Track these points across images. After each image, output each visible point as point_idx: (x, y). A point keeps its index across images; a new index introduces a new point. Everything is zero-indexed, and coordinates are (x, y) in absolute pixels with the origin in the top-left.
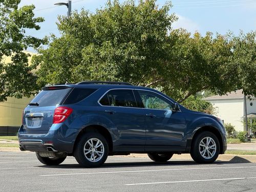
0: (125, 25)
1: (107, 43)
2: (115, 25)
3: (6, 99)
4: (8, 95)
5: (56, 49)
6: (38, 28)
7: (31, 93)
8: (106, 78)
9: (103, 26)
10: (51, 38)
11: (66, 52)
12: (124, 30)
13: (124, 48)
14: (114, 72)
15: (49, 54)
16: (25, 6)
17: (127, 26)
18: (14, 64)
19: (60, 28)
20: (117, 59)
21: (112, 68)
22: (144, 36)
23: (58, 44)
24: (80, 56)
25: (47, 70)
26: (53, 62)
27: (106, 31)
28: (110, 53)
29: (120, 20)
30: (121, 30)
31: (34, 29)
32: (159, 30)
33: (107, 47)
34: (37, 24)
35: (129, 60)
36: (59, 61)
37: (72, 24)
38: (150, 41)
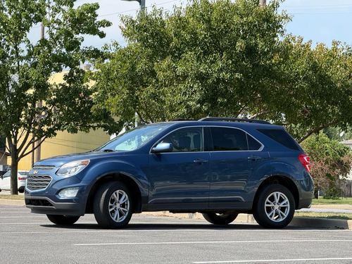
0: (215, 29)
1: (189, 55)
2: (201, 29)
3: (55, 134)
4: (59, 129)
5: (120, 63)
6: (102, 35)
7: (90, 126)
8: (185, 104)
9: (184, 30)
10: (113, 48)
11: (133, 68)
12: (213, 36)
13: (212, 62)
14: (197, 97)
15: (108, 69)
16: (86, 4)
17: (219, 30)
18: (68, 85)
19: (126, 34)
20: (201, 78)
21: (195, 91)
22: (240, 44)
23: (123, 55)
24: (153, 74)
25: (106, 93)
26: (114, 82)
27: (188, 37)
28: (192, 70)
29: (209, 21)
30: (210, 36)
31: (97, 36)
32: (263, 35)
33: (188, 61)
34: (101, 29)
35: (218, 79)
36: (123, 80)
37: (139, 28)
38: (251, 51)
